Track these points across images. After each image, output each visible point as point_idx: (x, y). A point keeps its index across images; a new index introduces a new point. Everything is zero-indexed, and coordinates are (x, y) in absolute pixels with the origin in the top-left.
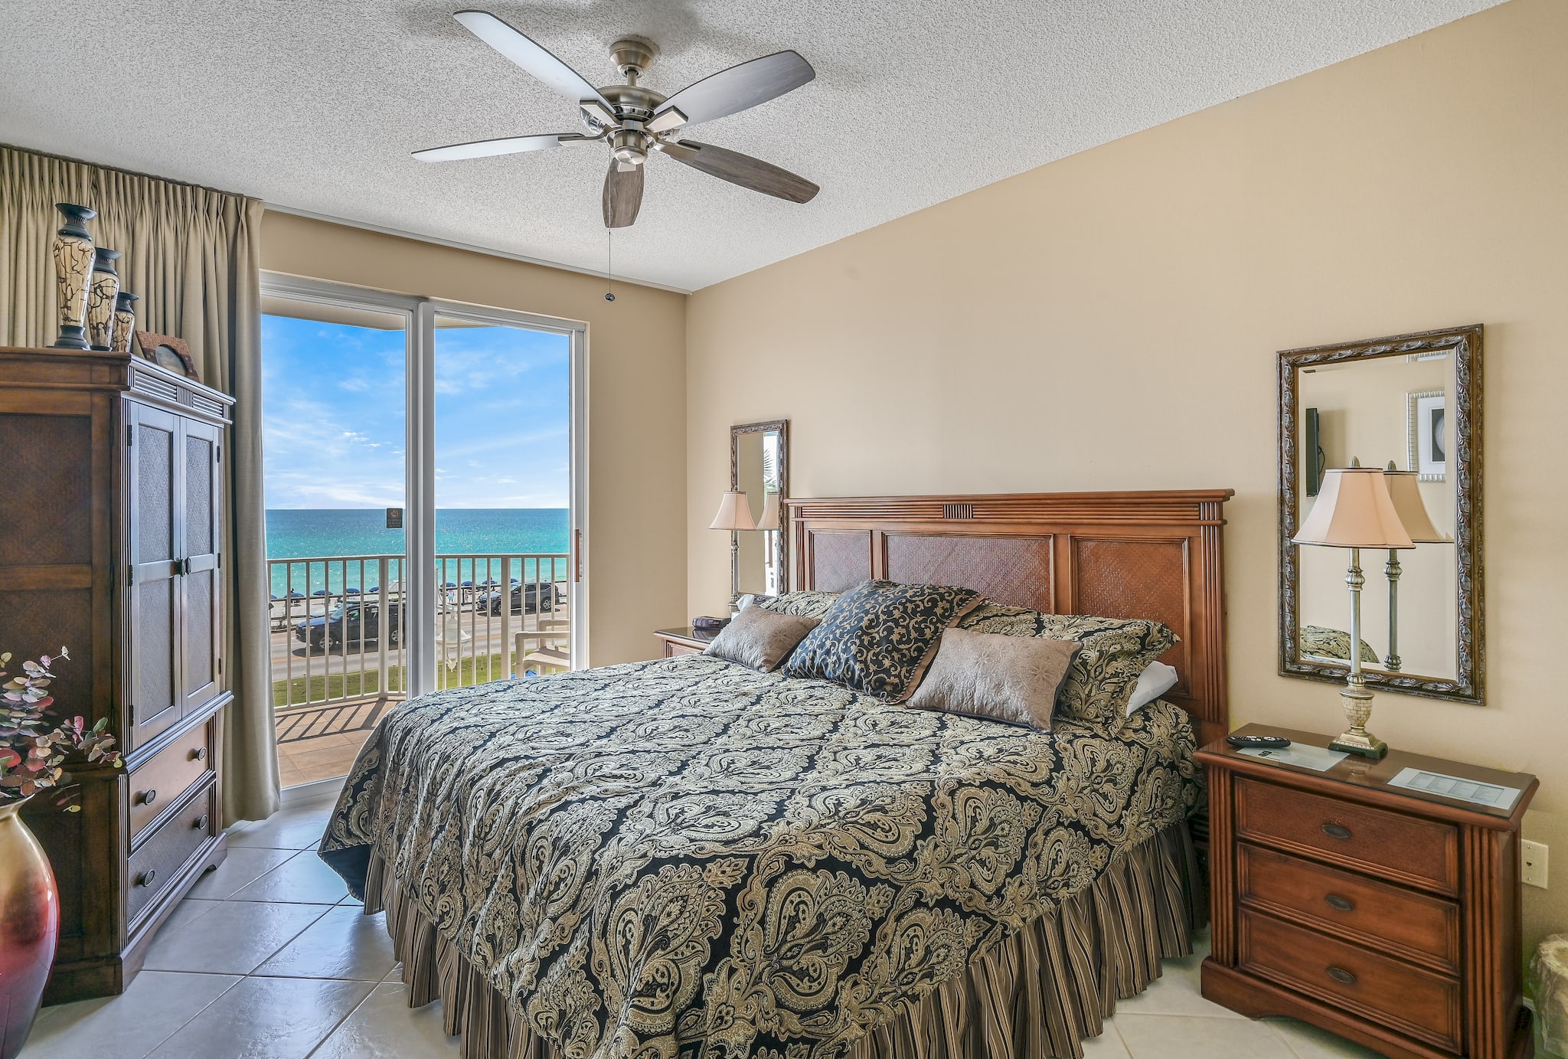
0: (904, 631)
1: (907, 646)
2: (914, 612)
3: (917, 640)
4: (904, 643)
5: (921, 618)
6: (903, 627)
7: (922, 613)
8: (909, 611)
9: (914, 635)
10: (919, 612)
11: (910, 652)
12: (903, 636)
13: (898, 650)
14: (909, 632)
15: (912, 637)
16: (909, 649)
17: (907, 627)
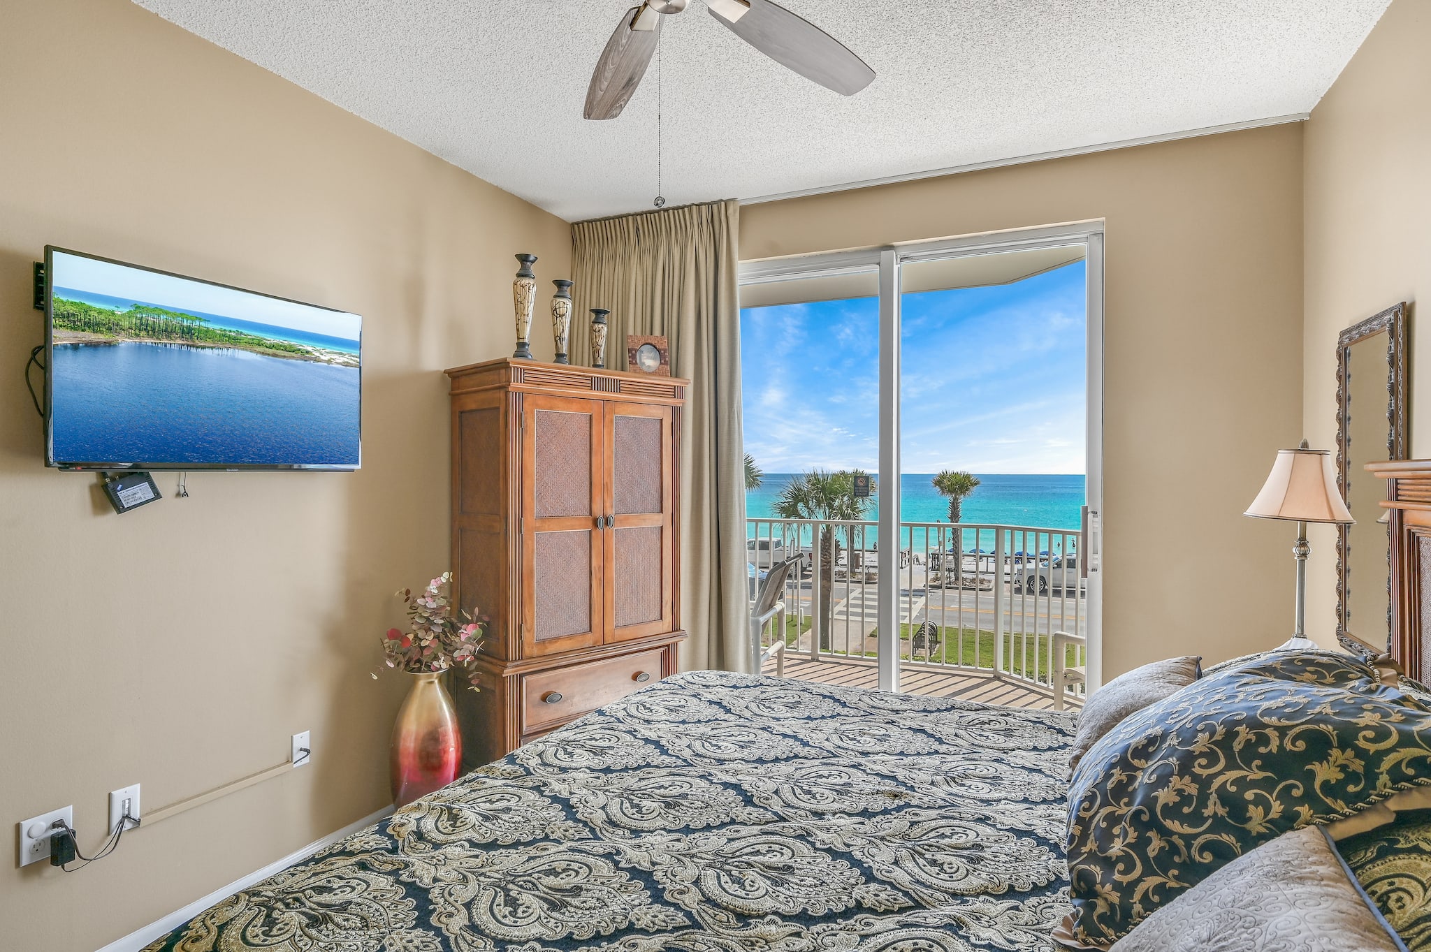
0: (1193, 789)
1: (1187, 830)
2: (1249, 753)
3: (1218, 824)
4: (1184, 819)
5: (1260, 775)
6: (1196, 778)
7: (1268, 762)
8: (1237, 746)
9: (1213, 807)
10: (1261, 756)
11: (1189, 846)
12: (1185, 799)
13: (1165, 833)
14: (1203, 799)
15: (1207, 812)
16: (1188, 839)
17: (1204, 783)
